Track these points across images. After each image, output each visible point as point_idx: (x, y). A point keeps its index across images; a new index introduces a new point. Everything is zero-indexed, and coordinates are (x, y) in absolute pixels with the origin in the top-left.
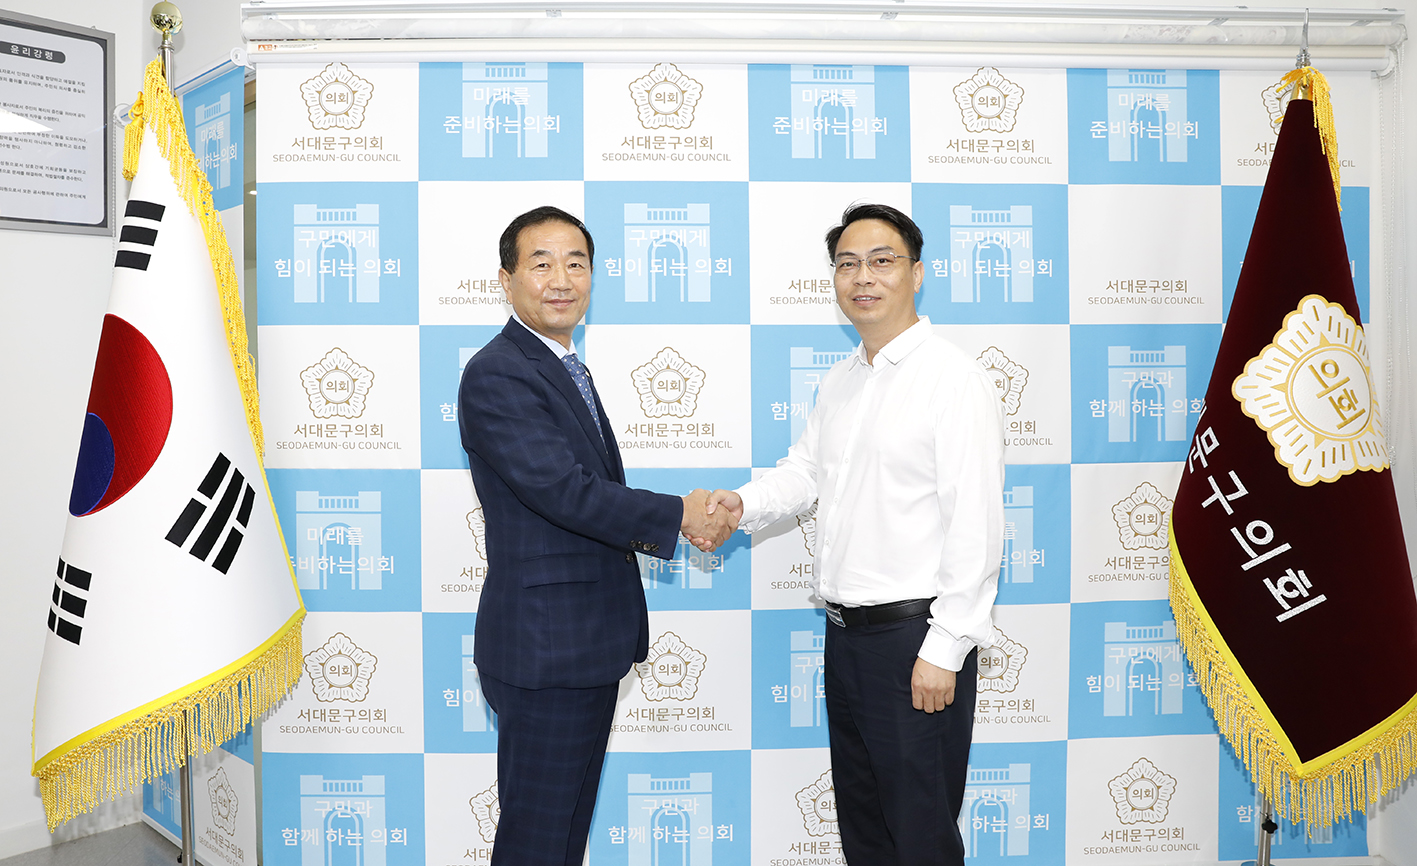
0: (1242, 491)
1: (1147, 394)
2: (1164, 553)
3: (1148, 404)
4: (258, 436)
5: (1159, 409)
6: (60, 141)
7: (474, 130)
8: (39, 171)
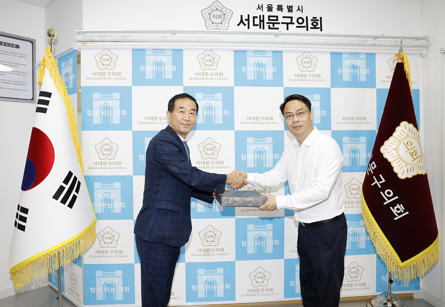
0: (384, 181)
1: (354, 151)
2: (360, 199)
3: (355, 154)
4: (82, 165)
5: (358, 156)
6: (18, 73)
7: (149, 70)
8: (11, 82)
